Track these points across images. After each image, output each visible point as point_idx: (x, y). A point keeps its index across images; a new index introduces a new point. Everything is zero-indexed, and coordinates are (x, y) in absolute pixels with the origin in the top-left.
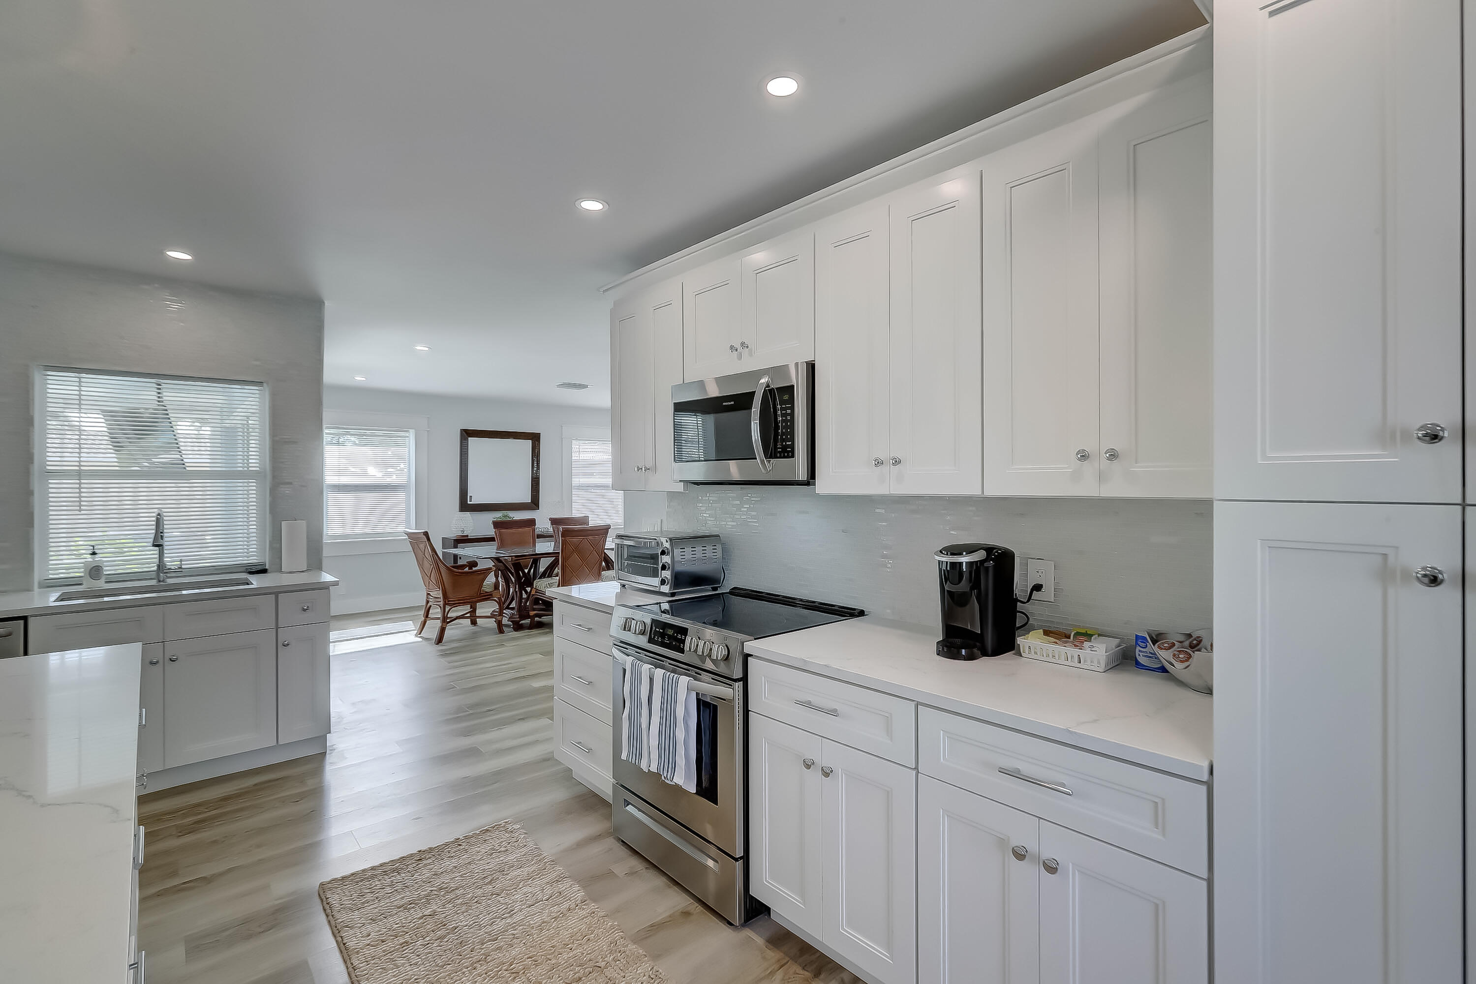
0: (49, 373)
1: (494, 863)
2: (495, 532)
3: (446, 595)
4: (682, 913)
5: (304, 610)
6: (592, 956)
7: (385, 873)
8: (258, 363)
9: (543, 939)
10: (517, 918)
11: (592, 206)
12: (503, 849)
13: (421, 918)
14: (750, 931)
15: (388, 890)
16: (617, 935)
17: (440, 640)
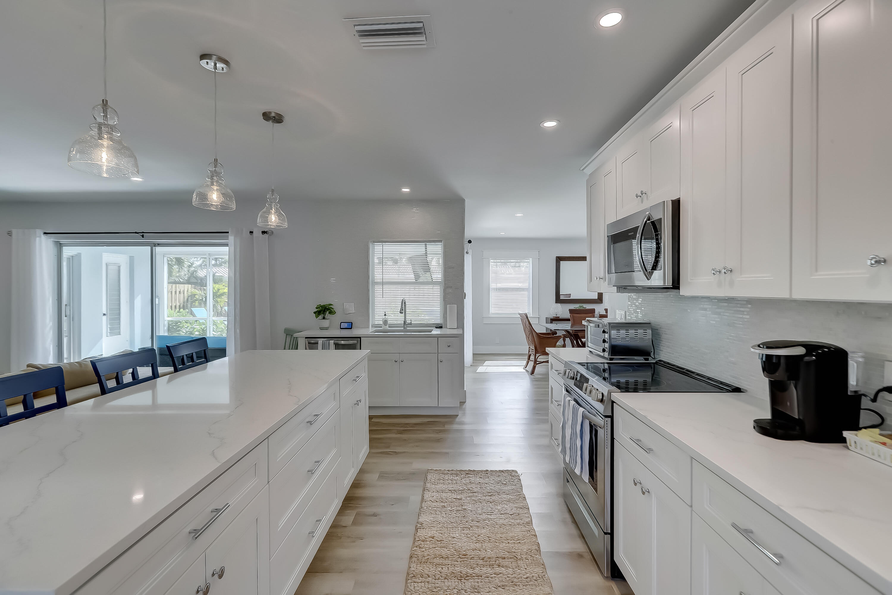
0: (375, 244)
1: (497, 487)
2: (570, 316)
3: (537, 349)
4: (578, 554)
5: (449, 346)
6: (516, 551)
7: (452, 474)
8: (439, 232)
9: (499, 532)
10: (492, 517)
11: (550, 124)
12: (505, 483)
13: (455, 499)
14: (615, 585)
15: (450, 482)
16: (534, 547)
17: (533, 373)
